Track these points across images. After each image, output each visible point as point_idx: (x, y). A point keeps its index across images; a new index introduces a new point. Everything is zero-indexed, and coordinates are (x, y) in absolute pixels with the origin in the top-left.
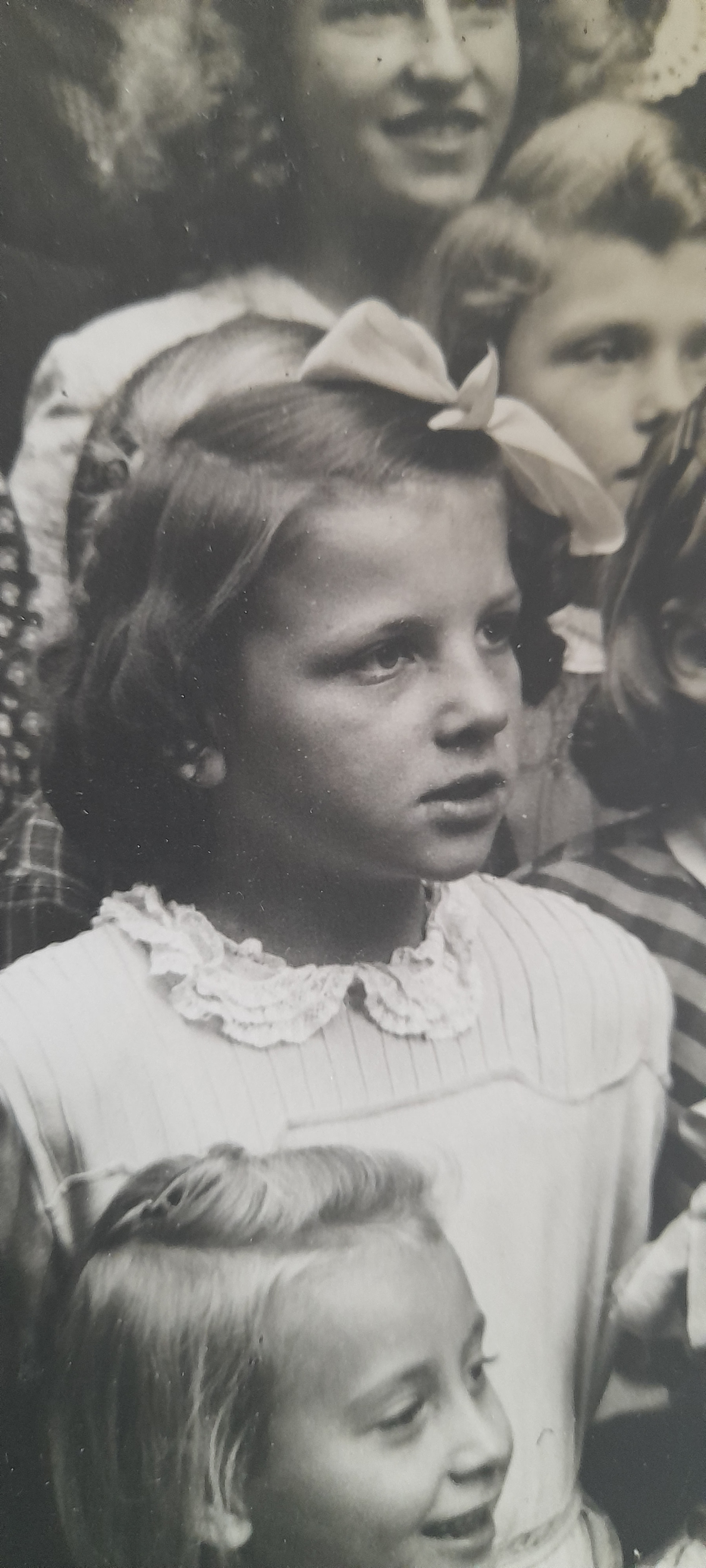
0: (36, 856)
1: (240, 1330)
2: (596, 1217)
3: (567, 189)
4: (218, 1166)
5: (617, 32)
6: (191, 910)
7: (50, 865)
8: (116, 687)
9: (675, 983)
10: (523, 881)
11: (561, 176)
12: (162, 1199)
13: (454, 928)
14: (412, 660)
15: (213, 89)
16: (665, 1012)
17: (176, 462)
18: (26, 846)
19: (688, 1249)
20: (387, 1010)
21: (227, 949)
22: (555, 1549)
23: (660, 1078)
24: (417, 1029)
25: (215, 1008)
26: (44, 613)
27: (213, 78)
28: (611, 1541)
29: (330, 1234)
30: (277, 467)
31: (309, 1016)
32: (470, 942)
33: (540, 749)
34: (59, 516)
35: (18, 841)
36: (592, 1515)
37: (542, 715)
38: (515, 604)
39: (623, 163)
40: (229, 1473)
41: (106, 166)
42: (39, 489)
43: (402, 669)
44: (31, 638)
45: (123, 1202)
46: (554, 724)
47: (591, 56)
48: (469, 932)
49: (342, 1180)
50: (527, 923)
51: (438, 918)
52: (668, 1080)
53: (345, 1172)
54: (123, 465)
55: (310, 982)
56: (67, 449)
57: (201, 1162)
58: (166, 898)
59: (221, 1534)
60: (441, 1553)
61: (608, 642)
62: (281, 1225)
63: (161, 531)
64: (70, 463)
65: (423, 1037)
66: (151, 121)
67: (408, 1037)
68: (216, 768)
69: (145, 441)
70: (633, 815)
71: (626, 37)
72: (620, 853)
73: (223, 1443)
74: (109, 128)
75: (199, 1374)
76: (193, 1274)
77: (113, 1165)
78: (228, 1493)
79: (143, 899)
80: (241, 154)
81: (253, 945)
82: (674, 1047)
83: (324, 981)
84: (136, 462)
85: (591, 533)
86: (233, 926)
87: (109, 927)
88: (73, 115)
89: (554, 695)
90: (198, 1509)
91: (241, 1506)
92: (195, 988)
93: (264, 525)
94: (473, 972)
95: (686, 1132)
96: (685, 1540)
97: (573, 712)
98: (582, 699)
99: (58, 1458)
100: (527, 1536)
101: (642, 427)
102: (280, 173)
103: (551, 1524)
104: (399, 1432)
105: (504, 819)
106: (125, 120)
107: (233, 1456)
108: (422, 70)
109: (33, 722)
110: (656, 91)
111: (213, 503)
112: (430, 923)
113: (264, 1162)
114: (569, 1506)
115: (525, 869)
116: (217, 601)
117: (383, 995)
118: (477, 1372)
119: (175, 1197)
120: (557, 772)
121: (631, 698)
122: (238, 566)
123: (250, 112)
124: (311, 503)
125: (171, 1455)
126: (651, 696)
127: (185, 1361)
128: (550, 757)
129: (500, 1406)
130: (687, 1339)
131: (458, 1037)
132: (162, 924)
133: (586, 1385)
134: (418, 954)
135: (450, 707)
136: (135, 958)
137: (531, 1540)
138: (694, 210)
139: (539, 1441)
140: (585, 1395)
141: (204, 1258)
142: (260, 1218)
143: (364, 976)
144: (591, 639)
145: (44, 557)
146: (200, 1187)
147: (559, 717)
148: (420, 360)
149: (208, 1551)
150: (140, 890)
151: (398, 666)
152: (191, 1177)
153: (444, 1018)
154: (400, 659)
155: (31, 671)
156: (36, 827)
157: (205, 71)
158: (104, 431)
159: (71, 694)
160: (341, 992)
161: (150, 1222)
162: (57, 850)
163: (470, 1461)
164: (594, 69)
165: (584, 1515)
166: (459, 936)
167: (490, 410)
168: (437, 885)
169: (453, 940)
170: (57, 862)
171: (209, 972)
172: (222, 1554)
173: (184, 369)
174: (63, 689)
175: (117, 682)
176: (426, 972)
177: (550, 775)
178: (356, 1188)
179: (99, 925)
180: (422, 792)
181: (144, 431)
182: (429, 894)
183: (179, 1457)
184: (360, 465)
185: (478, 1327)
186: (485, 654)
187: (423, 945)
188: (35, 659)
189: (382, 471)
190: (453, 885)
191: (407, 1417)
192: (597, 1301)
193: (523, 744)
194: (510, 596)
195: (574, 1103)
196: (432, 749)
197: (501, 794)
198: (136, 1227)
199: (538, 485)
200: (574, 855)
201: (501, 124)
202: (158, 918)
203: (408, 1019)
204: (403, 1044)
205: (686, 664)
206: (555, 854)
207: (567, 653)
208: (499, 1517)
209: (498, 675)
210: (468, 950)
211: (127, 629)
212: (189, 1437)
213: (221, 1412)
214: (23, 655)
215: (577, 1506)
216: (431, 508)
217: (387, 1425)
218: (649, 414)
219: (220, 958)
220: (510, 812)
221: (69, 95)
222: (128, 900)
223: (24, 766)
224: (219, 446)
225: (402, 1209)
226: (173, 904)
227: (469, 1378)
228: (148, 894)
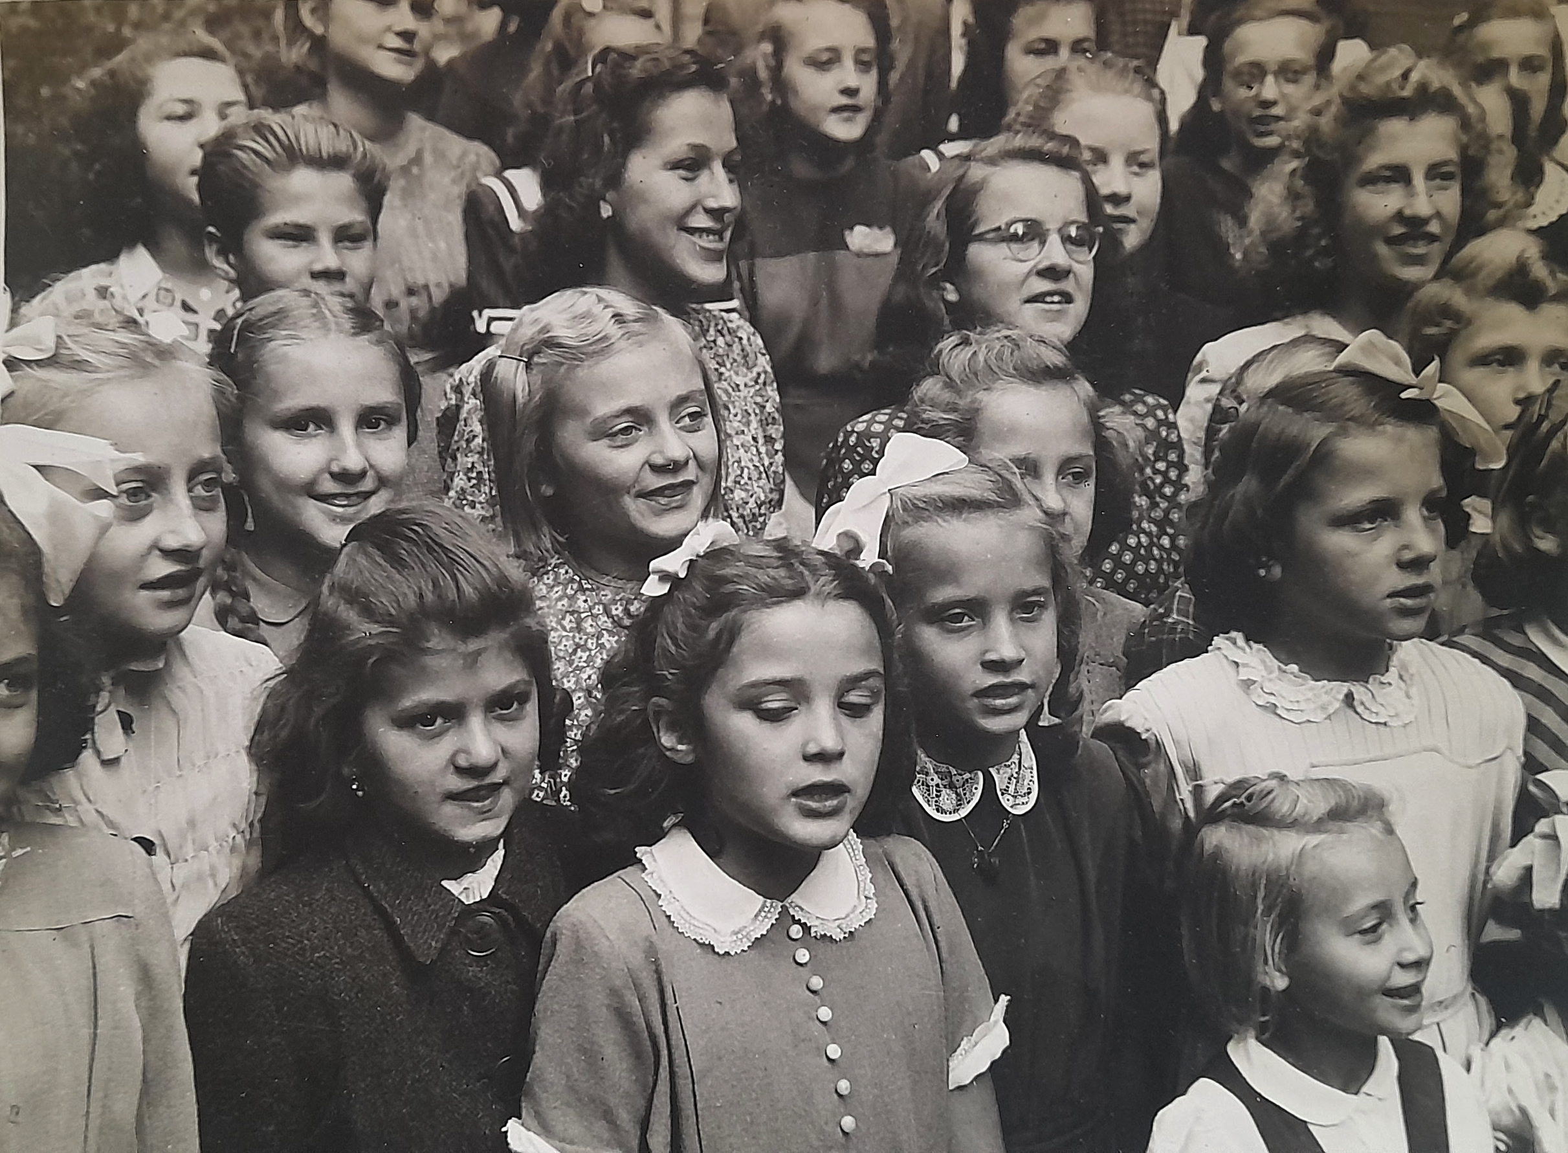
0: (1179, 612)
1: (1284, 873)
2: (1481, 830)
3: (1482, 275)
4: (1273, 783)
5: (1514, 193)
6: (1261, 646)
7: (1188, 618)
8: (1227, 525)
9: (1527, 706)
10: (1443, 644)
11: (1480, 268)
12: (1242, 799)
13: (1404, 666)
14: (1386, 520)
15: (1298, 219)
16: (1522, 722)
17: (1265, 409)
18: (1175, 607)
19: (1533, 853)
20: (1366, 708)
21: (1280, 668)
22: (1457, 1012)
23: (1518, 758)
24: (1382, 721)
25: (1272, 699)
26: (1190, 484)
27: (1298, 214)
28: (1489, 1012)
29: (1331, 825)
30: (1318, 414)
31: (1323, 708)
32: (1412, 675)
33: (1454, 575)
34: (1202, 434)
35: (1172, 603)
36: (1477, 995)
37: (1456, 554)
38: (1444, 494)
39: (1514, 260)
40: (1277, 950)
41: (1238, 256)
42: (1192, 420)
43: (1380, 525)
44: (1183, 497)
45: (1221, 798)
46: (1463, 560)
47: (1499, 205)
48: (1412, 670)
49: (1340, 796)
50: (1445, 668)
51: (1395, 660)
52: (1523, 759)
53: (1341, 793)
54: (1236, 409)
55: (1324, 690)
56: (1208, 400)
57: (1264, 780)
58: (1248, 639)
59: (1272, 982)
60: (1394, 1006)
61: (1494, 518)
62: (1307, 818)
63: (1254, 445)
64: (1209, 407)
65: (1385, 724)
66: (1263, 233)
67: (1376, 723)
68: (1277, 571)
69: (1248, 397)
70: (1505, 612)
71: (1520, 196)
72: (1496, 632)
73: (1273, 933)
74: (1241, 236)
75: (1261, 894)
76: (1259, 840)
77: (1216, 778)
78: (1276, 960)
79: (1235, 639)
80: (1309, 253)
81: (1294, 668)
82: (1526, 740)
83: (1332, 689)
84: (1243, 408)
85: (1488, 459)
86: (1283, 657)
87: (1217, 652)
88: (1223, 229)
89: (1463, 543)
90: (1260, 968)
91: (1284, 969)
92: (1262, 688)
93: (1309, 445)
94: (1413, 691)
95: (1532, 788)
96: (1531, 1016)
97: (1474, 554)
98: (1479, 547)
99: (1184, 931)
100: (1441, 1002)
101: (1517, 402)
102: (1329, 262)
103: (1455, 997)
104: (1369, 937)
105: (1434, 610)
106: (1250, 233)
107: (1279, 940)
108: (1408, 212)
109: (1181, 541)
110: (1534, 225)
111: (1282, 432)
112: (1391, 663)
113: (1297, 784)
114: (1465, 989)
115: (1444, 638)
116: (1282, 483)
117: (1364, 700)
118: (1413, 908)
119: (1249, 798)
120: (1464, 586)
121: (1506, 548)
122: (1293, 466)
123: (1316, 231)
124: (1334, 434)
125: (1247, 935)
126: (1518, 547)
127: (1254, 886)
128: (1460, 578)
129: (1425, 928)
130: (1532, 905)
131: (1405, 726)
132: (1245, 653)
133: (1475, 921)
134: (1383, 679)
135: (1405, 547)
136: (1231, 670)
137: (1444, 1004)
138: (1552, 288)
139: (1447, 950)
140: (1474, 930)
141: (1265, 832)
142: (1294, 814)
143: (1353, 689)
144: (1486, 515)
145: (1192, 455)
146: (1265, 792)
147: (1466, 556)
148: (1398, 362)
149: (1265, 990)
150: (1234, 634)
151: (1377, 523)
152: (1258, 788)
153: (1397, 715)
154: (1379, 519)
155: (1183, 514)
156: (1180, 596)
157: (1294, 211)
158: (1227, 392)
159: (1202, 528)
160: (1341, 697)
161: (1236, 810)
162: (1191, 609)
163: (1410, 957)
164: (1501, 212)
165: (1473, 994)
166: (1407, 671)
167: (1434, 390)
168: (1395, 642)
169: (1402, 673)
170: (1191, 617)
171: (1270, 680)
172: (1273, 993)
173: (1271, 362)
174: (1199, 525)
175: (1227, 522)
176: (1388, 689)
177: (1460, 587)
178: (1347, 801)
179: (1212, 651)
180: (1387, 593)
181: (1248, 392)
182: (1391, 647)
183: (1250, 939)
184: (1362, 415)
185: (1414, 884)
186: (1425, 519)
187: (1387, 674)
188: (1185, 508)
189: (1373, 419)
190: (1404, 643)
191: (1374, 929)
192: (1481, 877)
193: (1445, 570)
194: (1439, 490)
195: (1470, 767)
196: (1394, 567)
197: (1432, 595)
198: (1229, 812)
199: (1458, 430)
200: (1472, 631)
201: (1449, 240)
202: (1243, 650)
203: (1377, 713)
204: (1374, 726)
205: (1538, 532)
206: (1461, 631)
207: (1471, 521)
208: (1425, 989)
209: (1433, 531)
210: (1411, 679)
211: (1233, 496)
212: (1256, 928)
213: (1272, 916)
214: (1179, 506)
215: (1470, 989)
216: (1400, 440)
217: (1363, 932)
218: (1521, 395)
219: (1277, 673)
220: (1437, 606)
221: (1222, 218)
222: (1227, 639)
223: (1176, 565)
224: (1287, 403)
225: (1371, 817)
226: (1251, 643)
227: (1409, 912)
228: (1239, 636)
